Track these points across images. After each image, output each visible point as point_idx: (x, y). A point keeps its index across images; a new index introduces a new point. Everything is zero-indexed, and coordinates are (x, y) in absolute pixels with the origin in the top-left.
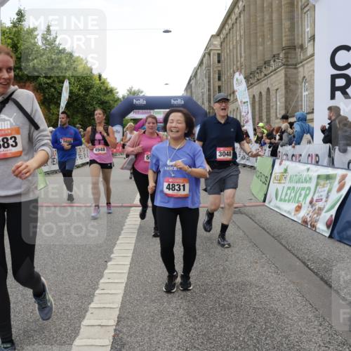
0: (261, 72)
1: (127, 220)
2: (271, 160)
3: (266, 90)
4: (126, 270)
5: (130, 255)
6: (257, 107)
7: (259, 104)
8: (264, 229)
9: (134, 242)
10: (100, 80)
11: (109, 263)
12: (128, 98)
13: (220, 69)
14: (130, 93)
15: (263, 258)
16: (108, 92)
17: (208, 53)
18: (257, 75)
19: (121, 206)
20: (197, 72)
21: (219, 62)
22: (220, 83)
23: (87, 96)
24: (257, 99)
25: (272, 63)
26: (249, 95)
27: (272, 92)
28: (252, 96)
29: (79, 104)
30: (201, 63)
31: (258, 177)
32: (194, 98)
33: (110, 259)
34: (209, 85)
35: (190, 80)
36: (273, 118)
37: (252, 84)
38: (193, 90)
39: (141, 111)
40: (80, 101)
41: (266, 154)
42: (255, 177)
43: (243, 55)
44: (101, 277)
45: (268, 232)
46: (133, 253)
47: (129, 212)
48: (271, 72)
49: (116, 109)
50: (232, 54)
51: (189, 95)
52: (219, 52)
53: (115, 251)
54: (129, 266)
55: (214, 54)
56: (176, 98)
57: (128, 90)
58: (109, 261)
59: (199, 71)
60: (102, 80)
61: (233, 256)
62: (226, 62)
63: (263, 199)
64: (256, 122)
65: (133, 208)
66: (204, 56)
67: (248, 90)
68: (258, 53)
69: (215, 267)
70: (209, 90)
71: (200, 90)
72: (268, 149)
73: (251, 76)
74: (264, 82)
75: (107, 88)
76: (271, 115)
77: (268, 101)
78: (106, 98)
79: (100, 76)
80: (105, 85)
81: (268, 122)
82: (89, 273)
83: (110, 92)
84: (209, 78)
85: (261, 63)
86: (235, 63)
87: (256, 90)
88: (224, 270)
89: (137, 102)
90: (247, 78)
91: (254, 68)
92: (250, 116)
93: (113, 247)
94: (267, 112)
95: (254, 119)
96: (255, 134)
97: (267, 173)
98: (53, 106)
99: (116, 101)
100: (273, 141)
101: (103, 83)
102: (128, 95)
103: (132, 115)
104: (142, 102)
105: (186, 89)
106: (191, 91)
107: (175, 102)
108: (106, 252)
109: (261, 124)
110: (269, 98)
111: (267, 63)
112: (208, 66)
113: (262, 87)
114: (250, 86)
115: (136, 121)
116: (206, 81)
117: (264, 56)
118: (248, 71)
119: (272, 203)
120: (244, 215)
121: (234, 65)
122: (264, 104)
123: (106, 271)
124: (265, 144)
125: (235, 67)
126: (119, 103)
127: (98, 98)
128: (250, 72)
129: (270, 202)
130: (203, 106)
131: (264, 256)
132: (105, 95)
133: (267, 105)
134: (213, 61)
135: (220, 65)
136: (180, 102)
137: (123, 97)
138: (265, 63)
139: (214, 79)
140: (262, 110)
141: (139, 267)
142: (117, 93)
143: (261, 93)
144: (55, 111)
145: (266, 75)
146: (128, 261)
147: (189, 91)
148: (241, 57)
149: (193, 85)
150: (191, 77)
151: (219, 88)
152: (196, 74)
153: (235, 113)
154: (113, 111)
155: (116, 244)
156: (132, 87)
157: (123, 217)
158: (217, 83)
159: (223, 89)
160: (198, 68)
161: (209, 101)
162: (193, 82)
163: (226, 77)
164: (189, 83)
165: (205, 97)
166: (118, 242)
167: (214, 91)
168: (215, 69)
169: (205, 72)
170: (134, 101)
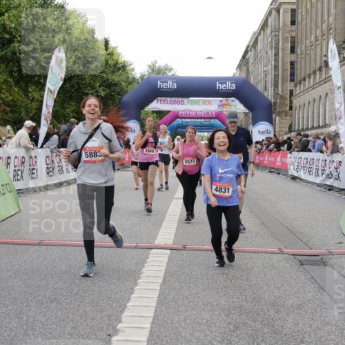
1: (144, 270)
5: (148, 325)
9: (155, 304)
10: (106, 49)
11: (115, 338)
12: (147, 78)
13: (294, 34)
14: (153, 70)
16: (119, 69)
17: (275, 9)
19: (136, 247)
20: (257, 39)
21: (293, 23)
22: (293, 57)
29: (73, 87)
30: (264, 25)
32: (252, 81)
33: (116, 332)
34: (276, 61)
35: (246, 52)
38: (250, 69)
39: (169, 99)
43: (333, 11)
46: (153, 322)
47: (148, 258)
49: (130, 95)
51: (244, 75)
52: (294, 7)
53: (123, 319)
54: (145, 344)
55: (285, 12)
56: (223, 80)
57: (150, 67)
58: (114, 335)
59: (260, 38)
60: (110, 50)
62: (304, 23)
65: (154, 251)
66: (270, 14)
70: (276, 67)
71: (261, 69)
75: (117, 63)
78: (115, 78)
79: (106, 42)
80: (115, 57)
83: (121, 68)
84: (277, 48)
86: (319, 25)
89: (163, 86)
93: (122, 312)
98: (33, 87)
101: (111, 54)
102: (150, 74)
103: (155, 105)
104: (171, 85)
105: (239, 67)
106: (248, 69)
107: (222, 87)
108: (109, 319)
112: (276, 30)
115: (160, 114)
116: (271, 53)
121: (317, 28)
125: (318, 32)
126: (135, 86)
127: (102, 77)
130: (266, 94)
132: (113, 72)
134: (284, 21)
135: (294, 28)
136: (231, 86)
137: (142, 77)
139: (283, 50)
142: (133, 70)
144: (36, 96)
146: (144, 336)
147: (244, 69)
149: (251, 61)
150: (248, 46)
151: (292, 64)
152: (256, 42)
153: (316, 104)
154: (126, 98)
155: (126, 307)
156: (156, 62)
157: (137, 264)
158: (290, 57)
159: (297, 66)
160: (259, 34)
161: (276, 86)
162: (251, 55)
163: (303, 47)
164: (244, 57)
165: (270, 78)
166: (129, 304)
167: (284, 71)
168: (287, 35)
169: (270, 40)
170: (159, 83)
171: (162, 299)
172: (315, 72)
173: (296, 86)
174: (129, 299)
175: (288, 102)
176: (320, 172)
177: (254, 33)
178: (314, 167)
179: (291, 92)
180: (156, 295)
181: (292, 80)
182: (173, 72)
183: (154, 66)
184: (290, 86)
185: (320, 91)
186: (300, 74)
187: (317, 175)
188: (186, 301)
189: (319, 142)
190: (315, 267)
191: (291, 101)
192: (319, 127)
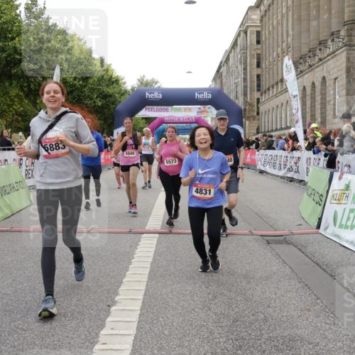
0: (315, 55)
1: (136, 251)
2: (327, 172)
3: (320, 80)
4: (135, 317)
5: (141, 297)
6: (308, 103)
7: (311, 98)
8: (318, 264)
9: (146, 279)
10: (102, 66)
11: (113, 308)
12: (138, 91)
13: (259, 52)
14: (142, 83)
15: (317, 303)
16: (113, 83)
17: (243, 31)
18: (309, 60)
20: (228, 56)
21: (258, 42)
22: (259, 71)
23: (85, 86)
24: (308, 91)
25: (330, 43)
26: (298, 87)
27: (329, 82)
28: (302, 88)
29: (74, 98)
30: (235, 44)
31: (310, 195)
32: (225, 91)
33: (114, 303)
34: (245, 74)
35: (220, 67)
36: (329, 117)
37: (302, 72)
38: (224, 81)
39: (155, 107)
40: (75, 94)
41: (321, 165)
42: (305, 195)
43: (290, 33)
44: (102, 326)
45: (324, 270)
46: (145, 295)
47: (140, 241)
48: (328, 56)
49: (122, 104)
50: (275, 31)
51: (218, 86)
52: (259, 29)
53: (120, 293)
54: (139, 313)
55: (251, 33)
56: (201, 91)
57: (139, 80)
58: (113, 306)
59: (231, 55)
60: (105, 67)
61: (277, 301)
62: (267, 42)
63: (316, 224)
64: (307, 123)
65: (145, 235)
66: (239, 35)
67: (297, 79)
68: (311, 30)
69: (253, 315)
70: (245, 79)
71: (233, 81)
72: (323, 158)
73: (301, 61)
74: (318, 69)
75: (111, 77)
76: (327, 113)
77: (324, 95)
78: (110, 90)
79: (102, 61)
80: (109, 73)
81: (323, 122)
82: (87, 322)
83: (115, 82)
84: (245, 64)
85: (314, 43)
86: (280, 43)
87: (307, 79)
88: (265, 320)
89: (151, 96)
90: (296, 64)
91: (305, 50)
92: (299, 114)
93: (119, 287)
94: (321, 109)
95: (304, 118)
96: (306, 139)
97: (322, 191)
99: (122, 95)
100: (330, 147)
101: (107, 70)
102: (139, 86)
103: (144, 113)
104: (157, 96)
105: (214, 79)
106: (222, 81)
107: (200, 96)
108: (108, 293)
109: (314, 125)
110: (325, 89)
111: (322, 43)
112: (245, 48)
113: (316, 76)
114: (300, 74)
115: (148, 120)
116: (241, 68)
117: (318, 33)
118: (297, 55)
119: (329, 230)
120: (291, 246)
121: (278, 46)
122: (318, 98)
123: (109, 319)
124: (319, 151)
125: (279, 49)
126: (127, 96)
127: (99, 90)
128: (299, 56)
129: (326, 229)
130: (237, 102)
131: (318, 301)
132: (108, 86)
133: (322, 99)
134: (251, 41)
135: (259, 46)
136: (208, 96)
137: (133, 89)
138: (320, 44)
139: (251, 65)
140: (315, 106)
141: (153, 313)
142: (125, 83)
143: (313, 83)
145: (320, 60)
146: (137, 306)
147: (218, 81)
148: (287, 36)
149: (224, 74)
150: (221, 62)
151: (258, 76)
152: (227, 59)
153: (279, 110)
154: (119, 107)
155: (122, 282)
156: (144, 76)
157: (131, 246)
158: (256, 71)
159: (263, 79)
160: (231, 51)
161: (245, 95)
162: (224, 69)
163: (267, 62)
164: (218, 71)
165: (240, 89)
166: (124, 280)
167: (251, 82)
168: (253, 52)
169: (239, 57)
170: (147, 94)
171: (152, 276)
172: (277, 83)
173: (262, 95)
174: (125, 276)
175: (255, 108)
176: (282, 167)
177: (226, 51)
178: (278, 162)
179: (258, 100)
180: (147, 271)
181: (258, 90)
182: (158, 85)
183: (143, 79)
184: (257, 95)
185: (282, 98)
186: (265, 85)
187: (280, 169)
188: (172, 276)
189: (281, 141)
190: (279, 245)
191: (258, 108)
192: (281, 129)
